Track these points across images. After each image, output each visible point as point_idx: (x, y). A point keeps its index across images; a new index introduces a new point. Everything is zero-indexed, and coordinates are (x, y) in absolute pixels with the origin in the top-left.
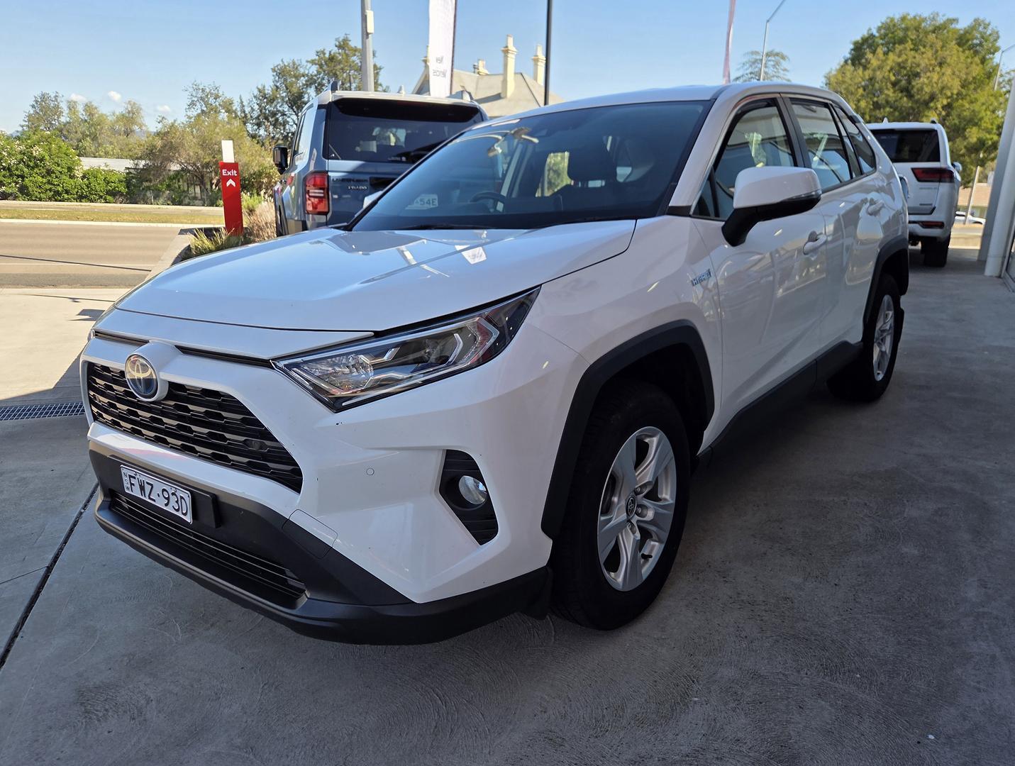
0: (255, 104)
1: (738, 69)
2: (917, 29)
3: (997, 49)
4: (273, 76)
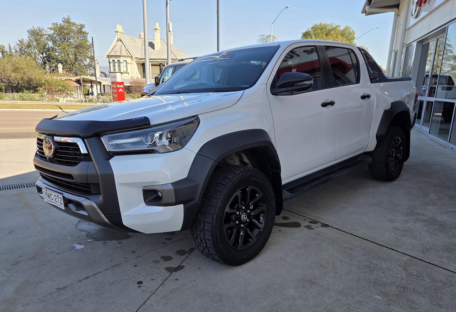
0: (18, 49)
2: (326, 29)
3: (354, 38)
4: (28, 35)
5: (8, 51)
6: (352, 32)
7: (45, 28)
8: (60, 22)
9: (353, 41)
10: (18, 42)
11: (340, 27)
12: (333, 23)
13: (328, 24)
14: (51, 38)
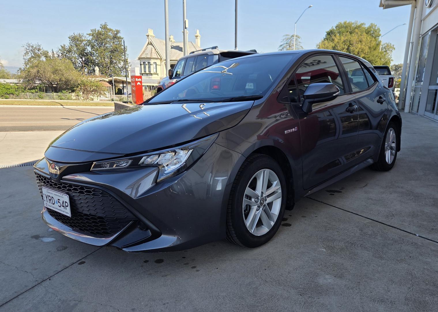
0: (60, 53)
1: (281, 42)
2: (350, 27)
3: (380, 35)
4: (70, 40)
5: (51, 56)
6: (377, 29)
7: (85, 35)
8: (98, 28)
9: (379, 39)
10: (60, 48)
11: (365, 24)
12: (357, 21)
13: (352, 22)
14: (89, 43)
